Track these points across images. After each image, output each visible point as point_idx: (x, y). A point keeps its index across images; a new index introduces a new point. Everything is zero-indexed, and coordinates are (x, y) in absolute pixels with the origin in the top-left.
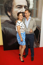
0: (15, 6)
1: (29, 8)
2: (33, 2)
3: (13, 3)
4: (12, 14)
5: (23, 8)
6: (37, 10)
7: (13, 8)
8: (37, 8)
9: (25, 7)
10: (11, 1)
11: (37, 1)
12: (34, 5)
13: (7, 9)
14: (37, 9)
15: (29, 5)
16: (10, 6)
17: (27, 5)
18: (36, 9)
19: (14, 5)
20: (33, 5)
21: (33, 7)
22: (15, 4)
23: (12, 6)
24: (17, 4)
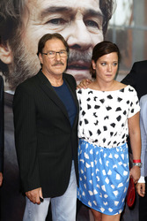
1: (111, 22)
4: (20, 53)
5: (79, 21)
7: (25, 21)
12: (133, 7)
15: (111, 7)
16: (9, 10)
17: (97, 9)
19: (30, 6)
20: (127, 6)
21: (132, 19)
23: (17, 12)
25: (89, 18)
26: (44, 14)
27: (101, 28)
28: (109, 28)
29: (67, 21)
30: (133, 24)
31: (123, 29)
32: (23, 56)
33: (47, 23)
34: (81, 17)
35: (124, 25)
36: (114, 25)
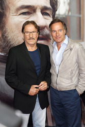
0: (13, 9)
1: (57, 13)
4: (5, 32)
6: (80, 18)
8: (80, 13)
12: (70, 4)
14: (81, 16)
15: (57, 4)
18: (78, 15)
19: (10, 5)
21: (69, 10)
22: (13, 4)
23: (3, 9)
24: (19, 4)
25: (44, 11)
26: (18, 9)
27: (51, 16)
28: (56, 16)
29: (32, 13)
30: (70, 14)
31: (64, 16)
32: (7, 34)
33: (20, 14)
34: (40, 10)
35: (65, 14)
36: (59, 15)
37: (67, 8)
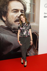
2: (30, 6)
3: (9, 7)
4: (8, 18)
5: (20, 12)
6: (34, 14)
8: (34, 13)
9: (21, 11)
10: (6, 4)
11: (34, 5)
12: (30, 9)
13: (2, 13)
16: (5, 10)
17: (23, 9)
19: (9, 9)
20: (29, 9)
21: (30, 11)
23: (7, 10)
24: (13, 8)
26: (12, 10)
36: (27, 13)
37: (30, 10)
